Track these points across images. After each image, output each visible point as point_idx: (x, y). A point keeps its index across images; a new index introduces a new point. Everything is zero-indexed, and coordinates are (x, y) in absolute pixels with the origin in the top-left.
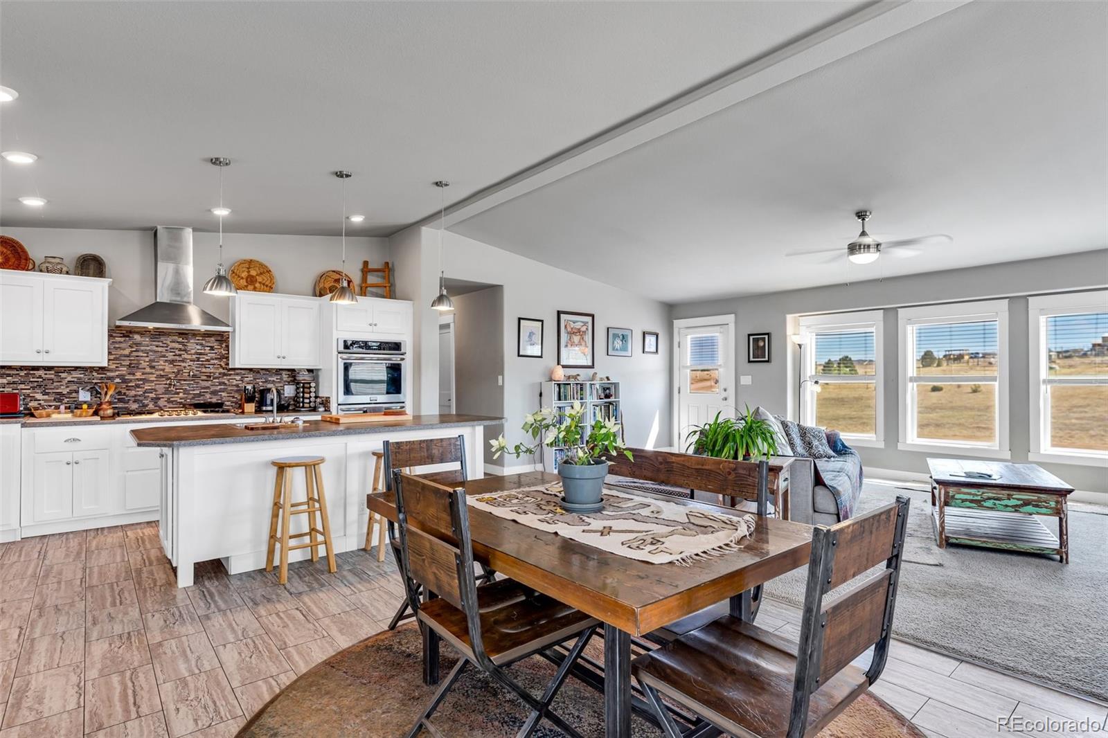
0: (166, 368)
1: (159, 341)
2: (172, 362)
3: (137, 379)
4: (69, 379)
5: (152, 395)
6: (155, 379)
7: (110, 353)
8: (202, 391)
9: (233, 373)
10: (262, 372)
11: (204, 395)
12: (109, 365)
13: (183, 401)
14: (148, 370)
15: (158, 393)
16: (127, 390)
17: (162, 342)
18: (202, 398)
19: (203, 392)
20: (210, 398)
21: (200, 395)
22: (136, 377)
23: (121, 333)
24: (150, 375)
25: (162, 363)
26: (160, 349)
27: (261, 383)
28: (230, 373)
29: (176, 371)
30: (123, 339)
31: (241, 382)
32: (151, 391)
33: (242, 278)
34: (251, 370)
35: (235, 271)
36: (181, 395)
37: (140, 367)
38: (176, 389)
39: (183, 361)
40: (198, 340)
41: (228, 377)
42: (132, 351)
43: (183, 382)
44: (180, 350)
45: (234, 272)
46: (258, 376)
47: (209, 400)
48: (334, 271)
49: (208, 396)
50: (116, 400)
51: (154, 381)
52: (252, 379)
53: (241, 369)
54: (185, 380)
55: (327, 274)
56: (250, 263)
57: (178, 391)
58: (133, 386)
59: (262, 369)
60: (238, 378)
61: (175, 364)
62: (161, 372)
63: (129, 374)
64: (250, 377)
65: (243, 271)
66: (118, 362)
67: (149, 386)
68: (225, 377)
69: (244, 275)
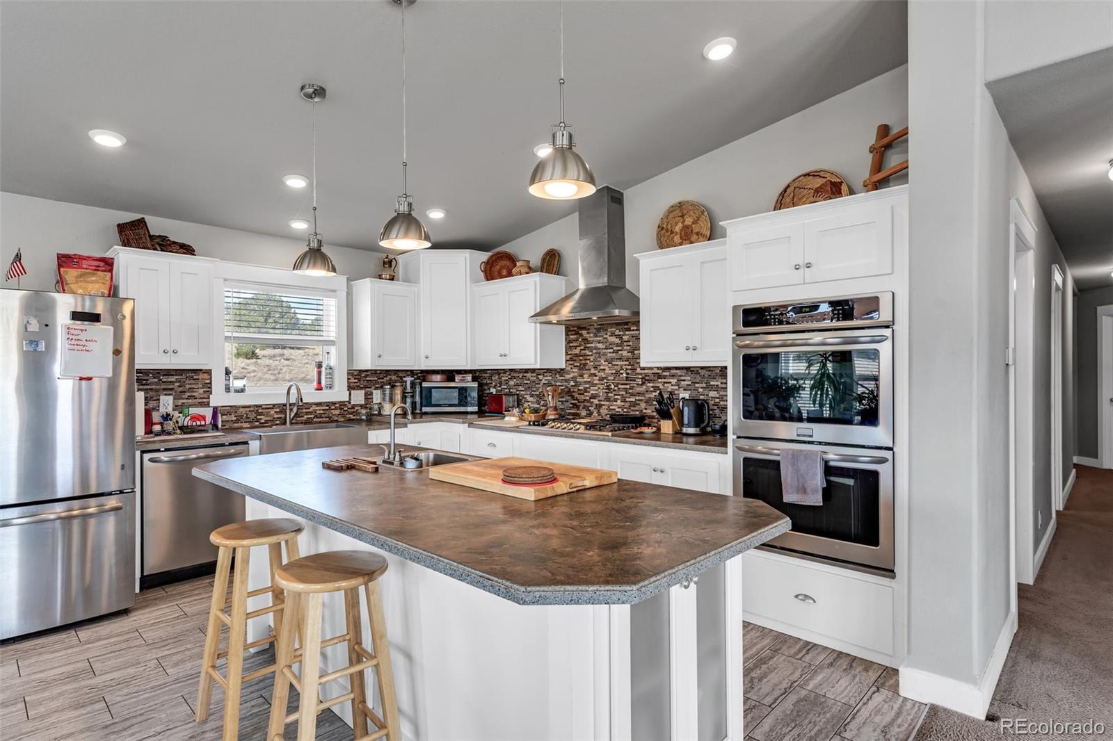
0: (607, 368)
1: (600, 336)
2: (610, 361)
3: (585, 382)
4: (544, 381)
5: (596, 401)
6: (597, 382)
7: (567, 354)
8: (638, 398)
9: (668, 374)
10: (702, 372)
11: (639, 404)
12: (566, 366)
13: (620, 410)
14: (593, 371)
15: (600, 398)
16: (579, 394)
17: (602, 336)
18: (636, 408)
19: (639, 400)
20: (646, 409)
21: (634, 404)
22: (585, 380)
23: (574, 330)
24: (595, 378)
25: (602, 361)
26: (600, 346)
27: (700, 390)
28: (664, 374)
29: (614, 371)
30: (575, 336)
31: (677, 387)
32: (593, 397)
33: (677, 233)
34: (688, 369)
35: (665, 226)
36: (619, 401)
37: (587, 368)
38: (615, 395)
39: (620, 359)
40: (633, 330)
41: (663, 380)
42: (581, 350)
43: (620, 386)
44: (617, 345)
45: (663, 229)
46: (698, 379)
47: (644, 411)
48: (808, 175)
49: (643, 405)
50: (571, 405)
51: (596, 384)
52: (689, 383)
53: (677, 368)
54: (622, 384)
55: (796, 184)
56: (680, 209)
57: (616, 397)
58: (581, 390)
59: (702, 368)
60: (674, 381)
61: (614, 363)
62: (603, 374)
63: (580, 376)
64: (687, 380)
65: (677, 223)
66: (572, 362)
67: (594, 390)
68: (660, 380)
69: (678, 228)
